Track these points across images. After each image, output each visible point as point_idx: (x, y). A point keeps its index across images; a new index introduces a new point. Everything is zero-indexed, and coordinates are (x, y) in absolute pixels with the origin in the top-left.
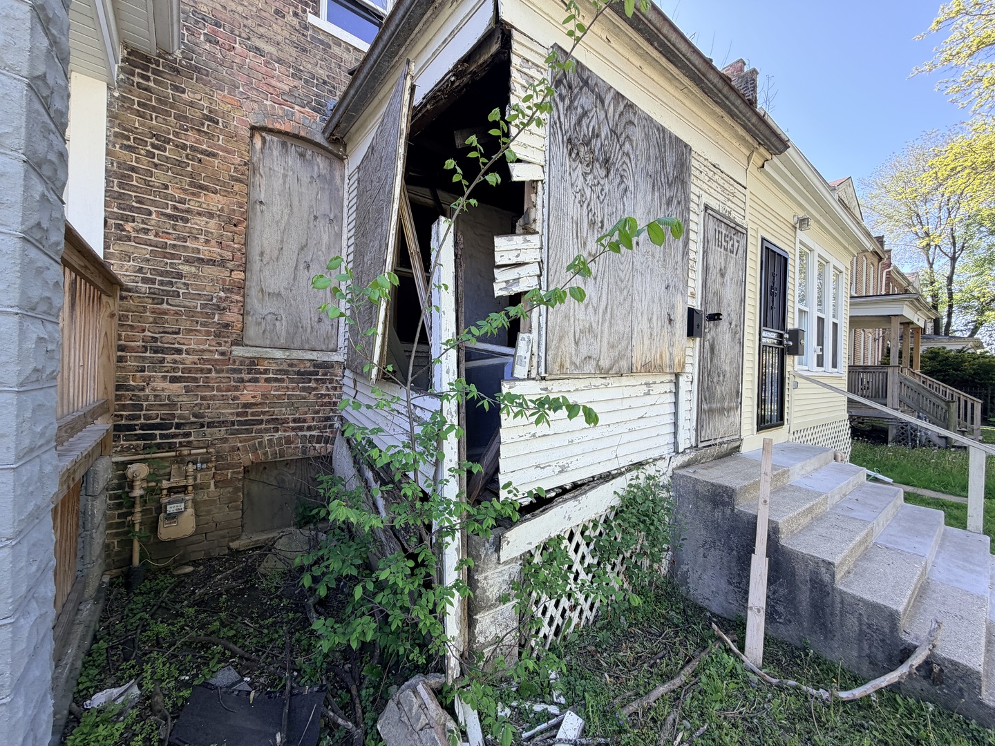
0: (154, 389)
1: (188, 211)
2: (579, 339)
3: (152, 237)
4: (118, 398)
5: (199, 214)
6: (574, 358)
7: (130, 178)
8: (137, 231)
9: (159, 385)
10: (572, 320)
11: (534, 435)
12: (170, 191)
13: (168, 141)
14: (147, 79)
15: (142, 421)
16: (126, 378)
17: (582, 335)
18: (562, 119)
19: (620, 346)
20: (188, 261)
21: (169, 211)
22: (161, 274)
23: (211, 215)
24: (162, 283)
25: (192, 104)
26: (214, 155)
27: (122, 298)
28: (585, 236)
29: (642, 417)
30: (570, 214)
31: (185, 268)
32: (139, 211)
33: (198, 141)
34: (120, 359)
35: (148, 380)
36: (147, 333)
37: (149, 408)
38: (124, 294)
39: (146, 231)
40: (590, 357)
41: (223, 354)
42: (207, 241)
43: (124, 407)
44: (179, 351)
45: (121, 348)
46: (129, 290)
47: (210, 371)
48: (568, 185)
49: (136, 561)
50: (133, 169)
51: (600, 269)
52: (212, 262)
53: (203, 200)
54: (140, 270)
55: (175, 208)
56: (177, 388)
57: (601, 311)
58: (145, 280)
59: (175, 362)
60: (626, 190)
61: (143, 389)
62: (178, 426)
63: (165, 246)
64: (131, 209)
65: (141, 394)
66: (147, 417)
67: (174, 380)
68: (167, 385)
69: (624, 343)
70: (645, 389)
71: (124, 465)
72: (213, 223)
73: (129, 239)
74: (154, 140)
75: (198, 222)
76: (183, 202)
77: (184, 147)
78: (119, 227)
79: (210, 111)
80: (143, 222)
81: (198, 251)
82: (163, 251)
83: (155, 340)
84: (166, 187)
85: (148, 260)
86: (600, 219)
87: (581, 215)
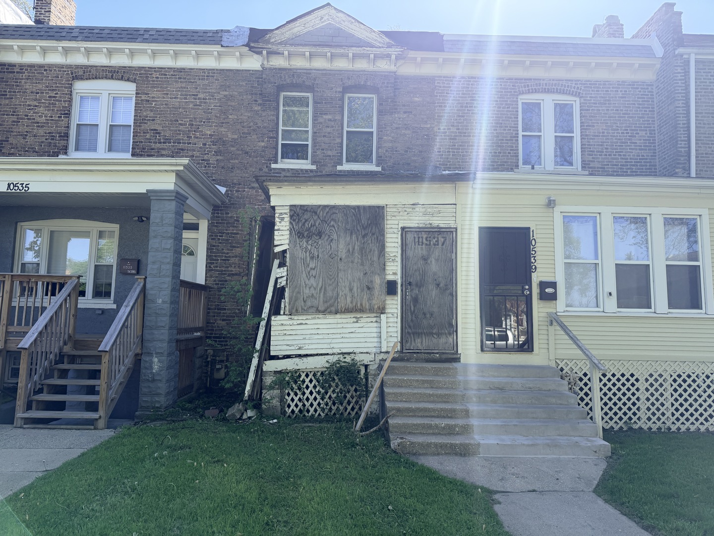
0: (217, 324)
1: (229, 257)
2: (306, 300)
3: (218, 269)
4: (207, 326)
5: (233, 257)
6: (303, 307)
7: (213, 249)
8: (214, 267)
9: (219, 322)
10: (302, 294)
11: (285, 334)
12: (224, 251)
13: (224, 233)
14: (218, 213)
15: (214, 335)
16: (210, 320)
17: (307, 299)
18: (295, 227)
19: (330, 302)
20: (229, 275)
21: (224, 258)
22: (221, 281)
23: (236, 256)
24: (221, 285)
25: (231, 217)
26: (238, 234)
27: (210, 291)
28: (308, 262)
29: (352, 332)
30: (300, 257)
31: (228, 278)
32: (215, 260)
33: (233, 230)
34: (209, 313)
35: (216, 320)
36: (216, 303)
37: (216, 330)
38: (211, 289)
39: (217, 267)
40: (312, 307)
41: (239, 310)
42: (235, 267)
43: (209, 330)
44: (225, 309)
45: (209, 309)
46: (212, 288)
47: (234, 317)
48: (298, 247)
49: (208, 386)
50: (214, 246)
51: (317, 273)
52: (236, 274)
53: (234, 251)
54: (215, 281)
55: (225, 256)
56: (224, 323)
57: (319, 289)
58: (216, 284)
59: (224, 313)
60: (332, 240)
61: (214, 323)
62: (224, 338)
63: (222, 271)
64: (213, 260)
65: (214, 325)
66: (215, 334)
67: (223, 320)
68: (221, 322)
69: (333, 300)
70: (355, 320)
71: (206, 350)
72: (237, 259)
73: (212, 270)
74: (220, 234)
75: (232, 260)
76: (228, 254)
77: (228, 233)
78: (210, 267)
79: (237, 218)
80: (216, 264)
81: (232, 271)
82: (222, 273)
83: (218, 305)
84: (223, 250)
85: (217, 277)
86: (316, 255)
87: (306, 256)
